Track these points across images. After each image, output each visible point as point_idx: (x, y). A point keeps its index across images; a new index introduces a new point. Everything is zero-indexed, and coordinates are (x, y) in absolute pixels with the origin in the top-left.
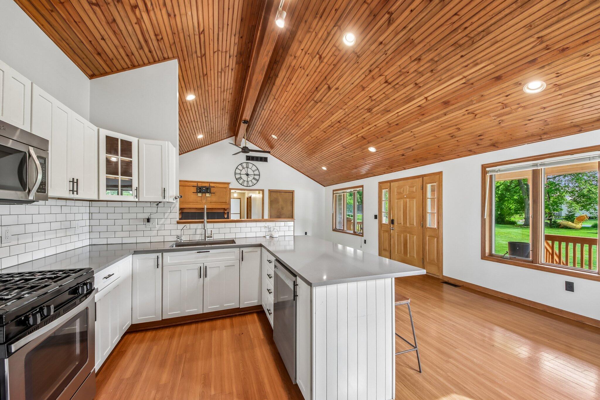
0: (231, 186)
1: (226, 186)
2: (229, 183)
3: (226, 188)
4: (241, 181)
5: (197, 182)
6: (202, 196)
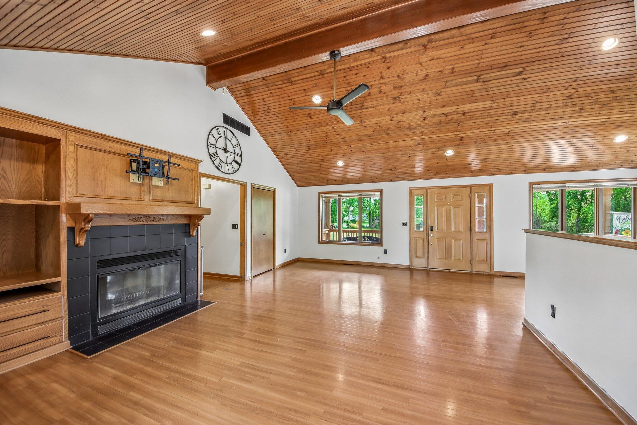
0: (202, 169)
1: (193, 165)
2: (198, 162)
3: (192, 171)
4: (217, 162)
5: (142, 148)
6: (142, 185)
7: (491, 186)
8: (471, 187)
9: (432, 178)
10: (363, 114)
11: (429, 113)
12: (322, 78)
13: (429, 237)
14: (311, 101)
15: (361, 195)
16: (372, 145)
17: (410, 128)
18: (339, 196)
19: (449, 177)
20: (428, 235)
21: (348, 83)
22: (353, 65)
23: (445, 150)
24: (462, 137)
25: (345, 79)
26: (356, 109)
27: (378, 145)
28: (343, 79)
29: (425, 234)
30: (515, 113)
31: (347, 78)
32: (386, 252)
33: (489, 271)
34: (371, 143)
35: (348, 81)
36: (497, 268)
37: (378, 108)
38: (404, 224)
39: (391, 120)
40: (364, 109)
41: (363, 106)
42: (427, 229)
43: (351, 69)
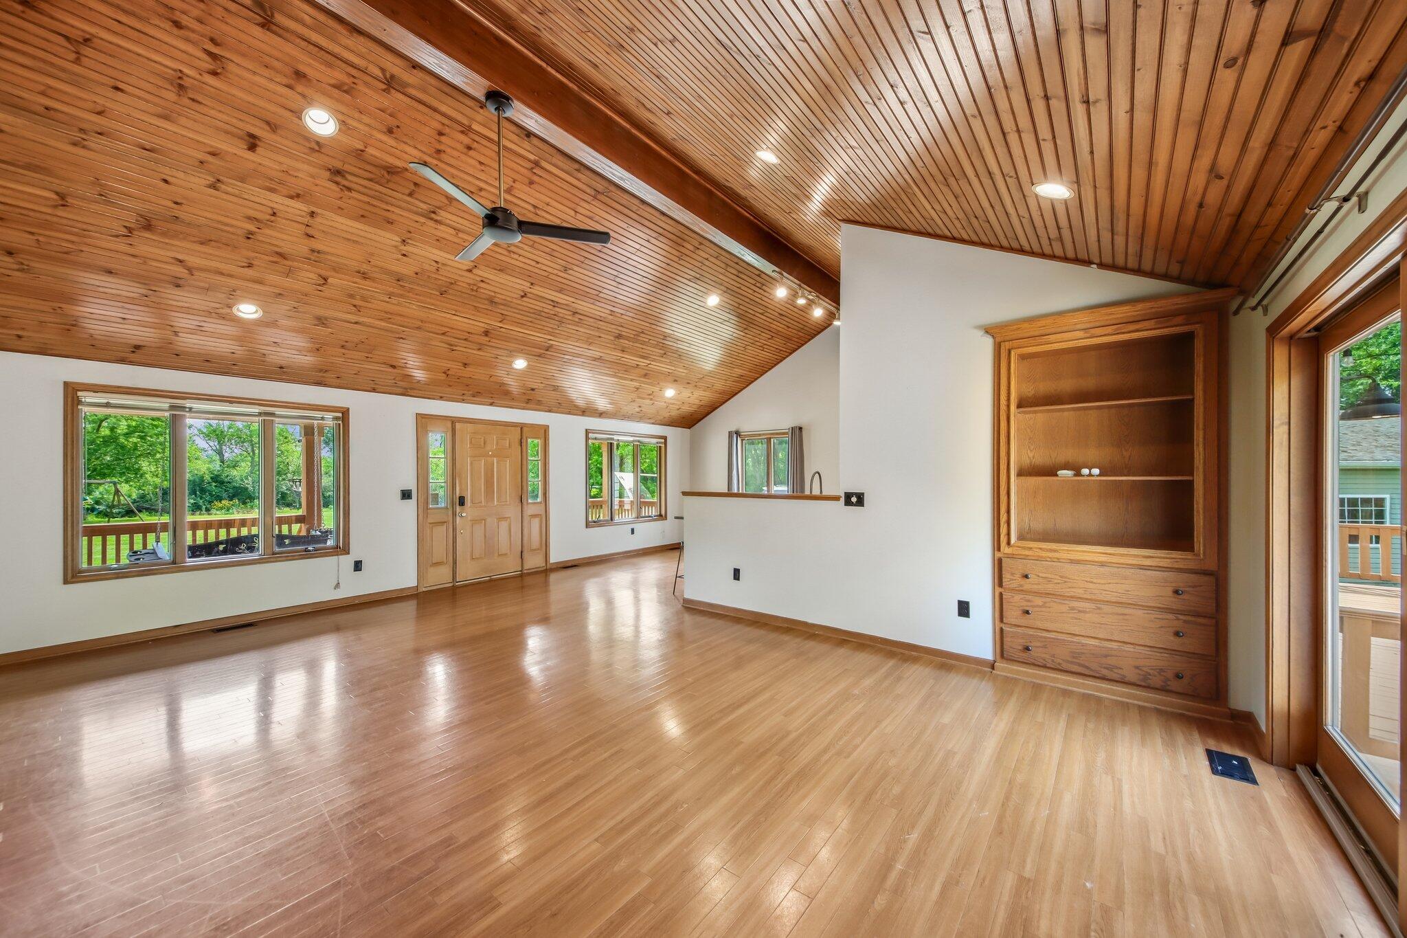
7: (546, 429)
8: (522, 427)
9: (463, 401)
10: (421, 228)
11: (537, 290)
12: (384, 90)
13: (458, 518)
14: (298, 114)
15: (273, 414)
16: (388, 300)
17: (492, 301)
18: (173, 407)
19: (491, 404)
20: (454, 514)
21: (439, 152)
22: (475, 127)
23: (516, 357)
24: (551, 346)
25: (437, 137)
26: (415, 209)
27: (405, 306)
28: (434, 133)
29: (450, 513)
30: (619, 336)
31: (443, 139)
32: (358, 566)
33: (544, 565)
34: (390, 295)
35: (442, 147)
36: (555, 558)
37: (461, 235)
38: (406, 495)
39: (470, 271)
40: (432, 219)
41: (434, 212)
42: (453, 504)
43: (467, 130)
